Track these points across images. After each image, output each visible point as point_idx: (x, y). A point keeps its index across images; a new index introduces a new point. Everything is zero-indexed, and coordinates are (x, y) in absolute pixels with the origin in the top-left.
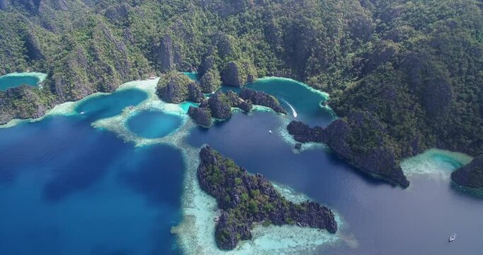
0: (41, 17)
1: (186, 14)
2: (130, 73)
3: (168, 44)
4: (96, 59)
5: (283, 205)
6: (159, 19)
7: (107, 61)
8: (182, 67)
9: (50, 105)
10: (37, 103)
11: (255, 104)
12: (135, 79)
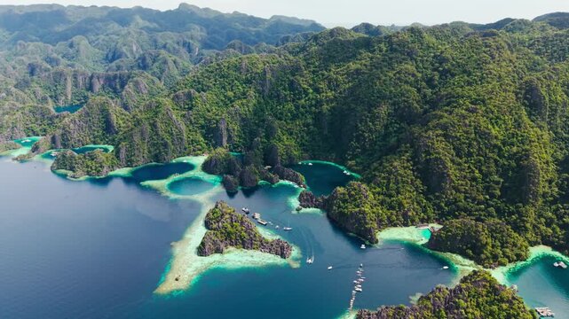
0: (122, 99)
1: (244, 101)
2: (185, 149)
3: (223, 127)
4: (157, 134)
5: (255, 236)
6: (221, 104)
7: (166, 136)
8: (235, 148)
9: (112, 168)
10: (104, 164)
11: (282, 178)
12: (188, 155)
